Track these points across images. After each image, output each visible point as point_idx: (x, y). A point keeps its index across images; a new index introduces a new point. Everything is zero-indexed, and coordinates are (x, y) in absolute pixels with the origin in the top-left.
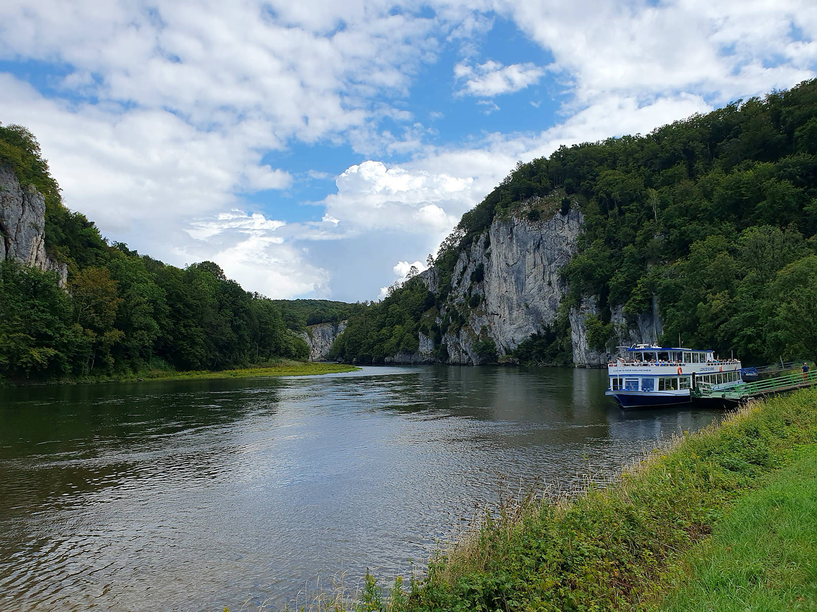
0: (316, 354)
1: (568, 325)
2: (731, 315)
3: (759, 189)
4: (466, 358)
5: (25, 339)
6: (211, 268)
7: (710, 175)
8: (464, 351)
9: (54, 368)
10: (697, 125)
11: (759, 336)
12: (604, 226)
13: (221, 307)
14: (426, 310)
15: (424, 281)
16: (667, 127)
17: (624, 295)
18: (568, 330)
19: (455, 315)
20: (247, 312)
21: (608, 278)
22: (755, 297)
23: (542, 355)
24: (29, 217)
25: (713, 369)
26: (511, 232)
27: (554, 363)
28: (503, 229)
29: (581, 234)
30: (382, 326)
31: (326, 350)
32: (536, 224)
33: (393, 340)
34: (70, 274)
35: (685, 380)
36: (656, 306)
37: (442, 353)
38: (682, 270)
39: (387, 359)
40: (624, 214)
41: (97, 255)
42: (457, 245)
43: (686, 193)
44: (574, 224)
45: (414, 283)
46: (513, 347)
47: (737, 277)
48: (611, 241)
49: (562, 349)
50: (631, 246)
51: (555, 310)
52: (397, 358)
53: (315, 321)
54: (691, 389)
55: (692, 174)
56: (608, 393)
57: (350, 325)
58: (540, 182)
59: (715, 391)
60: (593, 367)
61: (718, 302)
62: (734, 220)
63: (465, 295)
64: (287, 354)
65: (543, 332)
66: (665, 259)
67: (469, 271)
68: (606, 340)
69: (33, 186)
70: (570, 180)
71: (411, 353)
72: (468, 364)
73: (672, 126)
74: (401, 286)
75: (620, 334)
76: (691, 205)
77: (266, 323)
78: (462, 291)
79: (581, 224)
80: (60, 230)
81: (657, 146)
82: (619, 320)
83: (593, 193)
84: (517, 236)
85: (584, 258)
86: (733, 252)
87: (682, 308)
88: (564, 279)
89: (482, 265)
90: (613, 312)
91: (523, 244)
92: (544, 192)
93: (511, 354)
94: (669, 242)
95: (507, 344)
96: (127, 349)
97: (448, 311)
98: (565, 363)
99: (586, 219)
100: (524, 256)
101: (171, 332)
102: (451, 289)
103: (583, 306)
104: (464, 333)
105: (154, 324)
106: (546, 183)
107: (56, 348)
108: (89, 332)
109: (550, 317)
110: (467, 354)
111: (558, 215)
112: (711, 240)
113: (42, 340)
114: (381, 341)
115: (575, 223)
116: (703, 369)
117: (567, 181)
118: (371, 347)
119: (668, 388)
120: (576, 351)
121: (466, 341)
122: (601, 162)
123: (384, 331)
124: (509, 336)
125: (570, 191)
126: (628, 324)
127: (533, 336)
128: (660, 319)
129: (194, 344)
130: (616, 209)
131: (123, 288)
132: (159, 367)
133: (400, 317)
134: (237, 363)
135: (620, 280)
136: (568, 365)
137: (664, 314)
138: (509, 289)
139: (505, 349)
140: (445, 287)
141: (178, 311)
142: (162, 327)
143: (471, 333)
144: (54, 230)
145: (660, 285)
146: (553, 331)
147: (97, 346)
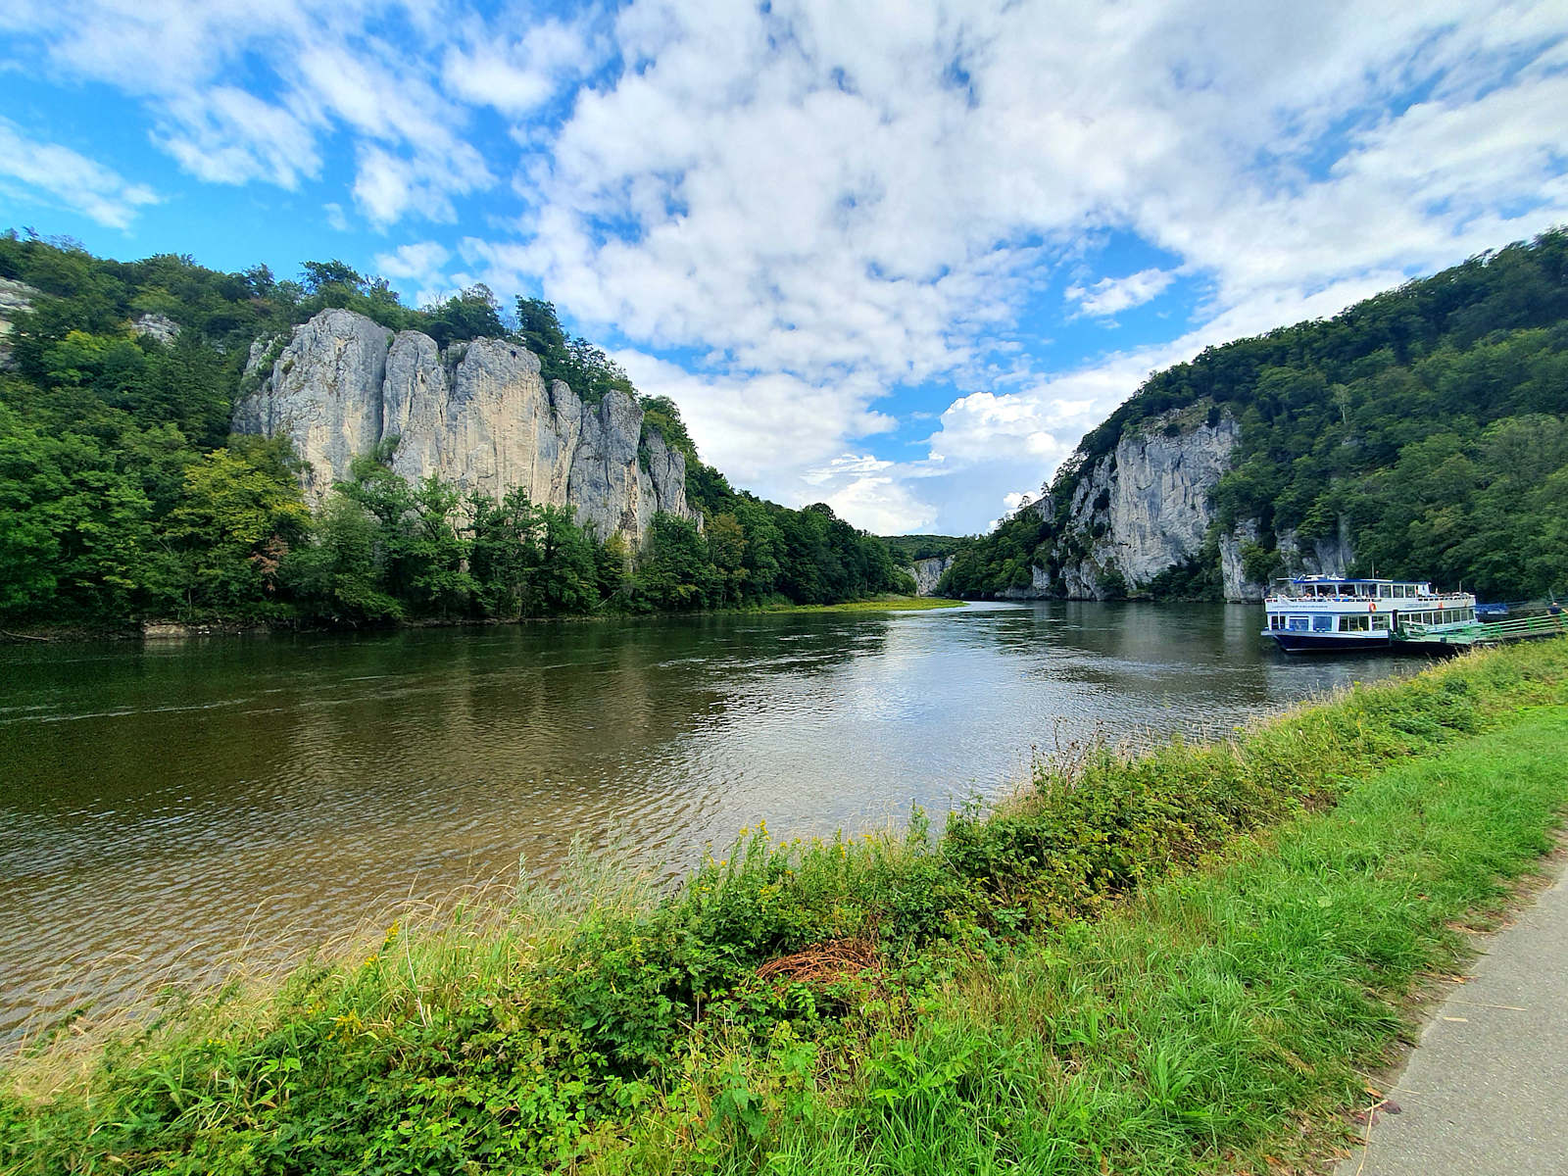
0: (923, 589)
1: (1217, 554)
2: (1465, 536)
3: (1520, 365)
4: (1088, 593)
5: (673, 578)
6: (822, 509)
7: (1434, 358)
8: (1085, 586)
9: (695, 601)
10: (1413, 295)
11: (1515, 562)
12: (1267, 436)
13: (833, 545)
14: (1040, 542)
15: (1038, 511)
16: (1366, 302)
17: (1295, 517)
18: (1217, 560)
19: (1074, 547)
20: (856, 549)
21: (1273, 497)
22: (1507, 511)
23: (1182, 589)
24: (674, 474)
25: (1427, 605)
26: (1143, 451)
27: (1199, 598)
28: (1133, 448)
29: (1235, 448)
30: (990, 560)
31: (934, 586)
32: (1174, 441)
33: (1003, 575)
34: (705, 521)
35: (1381, 619)
36: (1343, 528)
37: (1059, 589)
38: (1386, 482)
39: (997, 594)
40: (1296, 419)
41: (726, 502)
42: (1076, 470)
43: (1397, 383)
44: (1225, 436)
45: (1026, 514)
46: (1146, 580)
47: (1479, 486)
48: (1277, 453)
49: (1210, 582)
50: (1305, 457)
51: (1200, 537)
52: (1007, 593)
53: (922, 556)
54: (1389, 631)
55: (1404, 358)
56: (1264, 633)
57: (957, 560)
58: (1180, 392)
59: (1431, 634)
60: (1250, 602)
61: (1444, 520)
62: (1475, 412)
63: (1086, 524)
64: (895, 589)
65: (1185, 563)
66: (1359, 470)
67: (1092, 498)
68: (1269, 570)
69: (676, 447)
70: (1220, 386)
71: (1023, 588)
72: (1091, 599)
73: (1373, 300)
74: (1012, 518)
75: (1289, 563)
76: (1402, 398)
77: (874, 560)
78: (1082, 520)
79: (1235, 436)
80: (697, 483)
81: (1349, 330)
82: (1287, 545)
83: (1252, 398)
84: (1150, 455)
85: (1239, 475)
86: (1471, 454)
87: (1384, 530)
88: (1212, 501)
89: (1107, 491)
90: (1279, 537)
91: (1158, 464)
92: (1184, 403)
93: (1143, 588)
94: (1365, 448)
95: (1139, 576)
96: (753, 585)
97: (1066, 542)
98: (1213, 597)
99: (1242, 429)
100: (1160, 478)
101: (789, 570)
102: (1070, 518)
103: (1238, 531)
104: (1085, 566)
105: (774, 561)
106: (1187, 391)
107: (696, 585)
108: (722, 570)
109: (1193, 546)
110: (1089, 588)
111: (1204, 428)
112: (1432, 441)
113: (686, 578)
114: (990, 575)
115: (1227, 435)
116: (1411, 606)
117: (1217, 386)
118: (979, 582)
119: (1354, 627)
120: (1228, 584)
121: (1088, 575)
122: (1264, 359)
123: (993, 565)
124: (1141, 569)
125: (1219, 399)
126: (1302, 551)
127: (1172, 567)
128: (1350, 544)
129: (809, 580)
130: (1285, 415)
131: (748, 530)
132: (780, 601)
133: (1011, 550)
134: (848, 598)
135: (1290, 499)
136: (1218, 601)
137: (1356, 537)
138: (1142, 515)
139: (1136, 583)
140: (1062, 517)
141: (795, 549)
142: (781, 565)
143: (1094, 566)
144: (693, 483)
145: (1349, 503)
146: (1198, 561)
147: (727, 583)
